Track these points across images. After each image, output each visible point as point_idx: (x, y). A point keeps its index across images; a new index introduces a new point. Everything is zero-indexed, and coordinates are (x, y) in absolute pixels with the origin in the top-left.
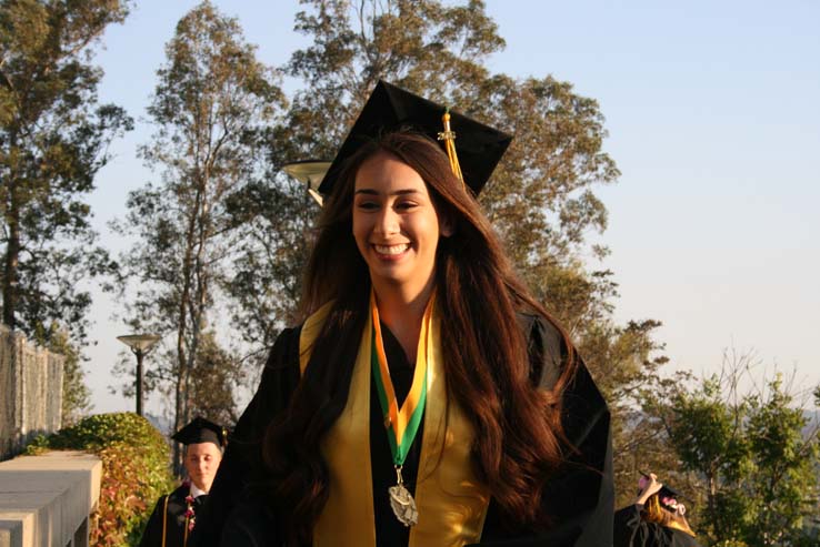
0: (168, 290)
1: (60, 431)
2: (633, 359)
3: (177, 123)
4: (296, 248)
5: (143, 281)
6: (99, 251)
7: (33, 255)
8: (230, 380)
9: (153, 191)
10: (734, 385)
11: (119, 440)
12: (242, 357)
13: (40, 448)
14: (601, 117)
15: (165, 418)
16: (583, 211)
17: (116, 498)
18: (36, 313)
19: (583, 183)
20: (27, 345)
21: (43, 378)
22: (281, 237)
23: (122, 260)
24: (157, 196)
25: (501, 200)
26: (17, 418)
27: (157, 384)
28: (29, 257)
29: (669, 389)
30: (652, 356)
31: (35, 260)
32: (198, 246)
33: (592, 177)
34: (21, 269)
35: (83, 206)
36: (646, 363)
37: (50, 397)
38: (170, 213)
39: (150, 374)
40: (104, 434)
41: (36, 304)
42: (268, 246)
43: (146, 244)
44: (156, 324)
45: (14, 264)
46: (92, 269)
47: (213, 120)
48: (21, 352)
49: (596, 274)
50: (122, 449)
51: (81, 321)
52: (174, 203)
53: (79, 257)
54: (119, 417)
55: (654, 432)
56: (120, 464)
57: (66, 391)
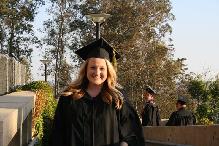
0: (53, 48)
1: (24, 86)
2: (178, 69)
3: (57, 3)
4: (88, 37)
5: (47, 46)
6: (35, 38)
7: (17, 38)
8: (70, 72)
9: (50, 21)
10: (206, 76)
11: (40, 88)
12: (73, 66)
13: (19, 90)
14: (170, 3)
15: (53, 82)
16: (166, 28)
17: (40, 104)
18: (18, 54)
19: (166, 21)
20: (16, 62)
21: (20, 71)
22: (84, 34)
23: (42, 40)
24: (51, 22)
25: (143, 25)
26: (13, 82)
27: (51, 73)
28: (16, 38)
29: (188, 77)
30: (183, 68)
31: (18, 39)
32: (62, 36)
33: (168, 19)
34: (15, 42)
35: (31, 25)
36: (182, 70)
37: (22, 78)
38: (54, 27)
39: (48, 70)
40: (37, 86)
41: (18, 51)
42: (80, 37)
43: (48, 35)
44: (50, 57)
45: (13, 40)
46: (33, 42)
47: (66, 2)
48: (14, 64)
49: (169, 45)
50: (41, 91)
51: (30, 56)
52: (55, 25)
53: (30, 39)
54: (40, 82)
55: (184, 88)
56: (41, 95)
57: (26, 75)
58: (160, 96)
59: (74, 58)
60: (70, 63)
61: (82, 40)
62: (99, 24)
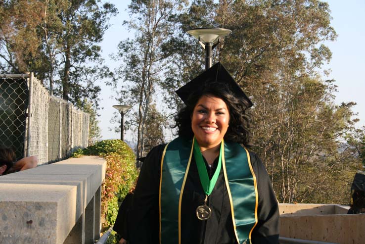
0: (135, 86)
1: (88, 147)
2: (343, 120)
3: (140, 12)
4: (192, 68)
5: (124, 81)
6: (105, 67)
7: (76, 69)
8: (162, 126)
9: (130, 41)
11: (114, 152)
12: (167, 116)
13: (79, 155)
14: (329, 11)
15: (133, 142)
17: (113, 177)
18: (77, 95)
20: (74, 109)
21: (80, 123)
22: (186, 62)
23: (115, 72)
24: (131, 44)
26: (70, 141)
27: (130, 127)
29: (359, 134)
30: (352, 118)
31: (77, 71)
32: (148, 67)
34: (71, 75)
35: (98, 47)
36: (349, 122)
37: (83, 135)
38: (136, 51)
39: (127, 123)
40: (107, 149)
41: (77, 91)
42: (179, 67)
43: (126, 65)
44: (130, 100)
45: (68, 72)
46: (101, 75)
48: (71, 112)
49: (327, 81)
50: (115, 155)
51: (96, 99)
52: (138, 47)
53: (96, 70)
54: (113, 142)
55: (352, 153)
56: (114, 163)
57: (90, 129)
58: (312, 167)
59: (169, 102)
60: (163, 110)
61: (181, 72)
62: (211, 45)
